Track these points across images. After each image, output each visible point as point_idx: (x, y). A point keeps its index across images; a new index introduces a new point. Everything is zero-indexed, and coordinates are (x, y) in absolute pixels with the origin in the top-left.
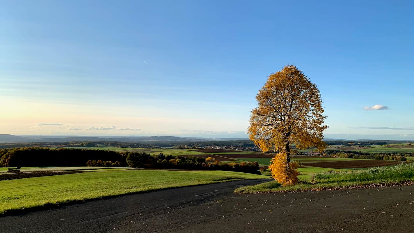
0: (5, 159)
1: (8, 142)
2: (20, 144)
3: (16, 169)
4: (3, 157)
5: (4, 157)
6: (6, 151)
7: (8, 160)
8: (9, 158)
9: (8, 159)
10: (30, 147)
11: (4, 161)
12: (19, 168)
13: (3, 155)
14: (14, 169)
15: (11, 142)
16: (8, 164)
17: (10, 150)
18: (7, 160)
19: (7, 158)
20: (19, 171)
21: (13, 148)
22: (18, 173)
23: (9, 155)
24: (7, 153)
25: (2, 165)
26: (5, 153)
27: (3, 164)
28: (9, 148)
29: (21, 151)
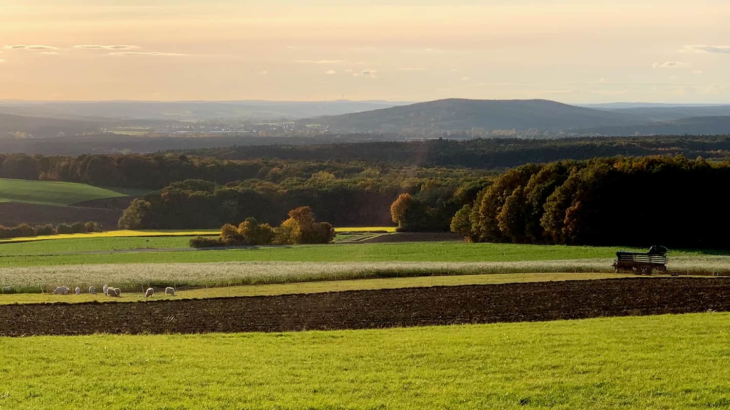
0: (562, 207)
1: (547, 135)
2: (595, 142)
3: (650, 254)
4: (551, 197)
5: (555, 199)
6: (562, 172)
7: (573, 215)
8: (576, 206)
9: (572, 208)
10: (656, 157)
11: (555, 218)
12: (661, 252)
13: (550, 190)
14: (641, 254)
15: (560, 133)
16: (574, 233)
17: (578, 169)
18: (567, 212)
19: (567, 203)
20: (662, 267)
21: (588, 161)
22: (656, 274)
23: (574, 190)
24: (566, 184)
25: (549, 233)
26: (559, 182)
27: (553, 228)
28: (570, 161)
29: (620, 173)
